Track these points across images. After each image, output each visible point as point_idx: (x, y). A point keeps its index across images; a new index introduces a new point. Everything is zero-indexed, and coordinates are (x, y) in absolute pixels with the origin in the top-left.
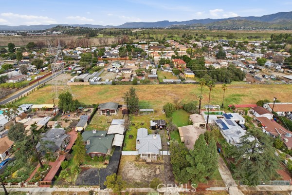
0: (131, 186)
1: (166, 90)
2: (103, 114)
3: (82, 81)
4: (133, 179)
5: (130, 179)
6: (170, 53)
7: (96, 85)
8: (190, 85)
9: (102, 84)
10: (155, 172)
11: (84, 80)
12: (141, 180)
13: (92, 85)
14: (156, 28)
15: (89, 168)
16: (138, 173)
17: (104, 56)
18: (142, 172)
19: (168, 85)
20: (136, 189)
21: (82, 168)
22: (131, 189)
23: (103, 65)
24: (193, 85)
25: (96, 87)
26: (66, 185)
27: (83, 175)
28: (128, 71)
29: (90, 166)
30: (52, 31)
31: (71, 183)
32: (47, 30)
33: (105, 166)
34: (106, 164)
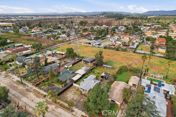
0: (63, 101)
1: (134, 57)
2: (84, 63)
3: (90, 44)
4: (68, 98)
5: (66, 98)
6: (161, 33)
7: (96, 47)
8: (156, 57)
9: (99, 47)
10: (80, 99)
11: (91, 44)
12: (70, 100)
13: (93, 46)
14: (170, 15)
15: (54, 85)
16: (72, 96)
17: (114, 32)
18: (74, 97)
19: (138, 55)
20: (64, 103)
21: (52, 84)
22: (62, 102)
23: (109, 37)
24: (158, 58)
25: (94, 48)
26: (40, 89)
27: (50, 87)
28: (120, 42)
29: (56, 85)
30: (100, 15)
31: (42, 89)
32: (98, 15)
33: (61, 87)
34: (62, 86)
